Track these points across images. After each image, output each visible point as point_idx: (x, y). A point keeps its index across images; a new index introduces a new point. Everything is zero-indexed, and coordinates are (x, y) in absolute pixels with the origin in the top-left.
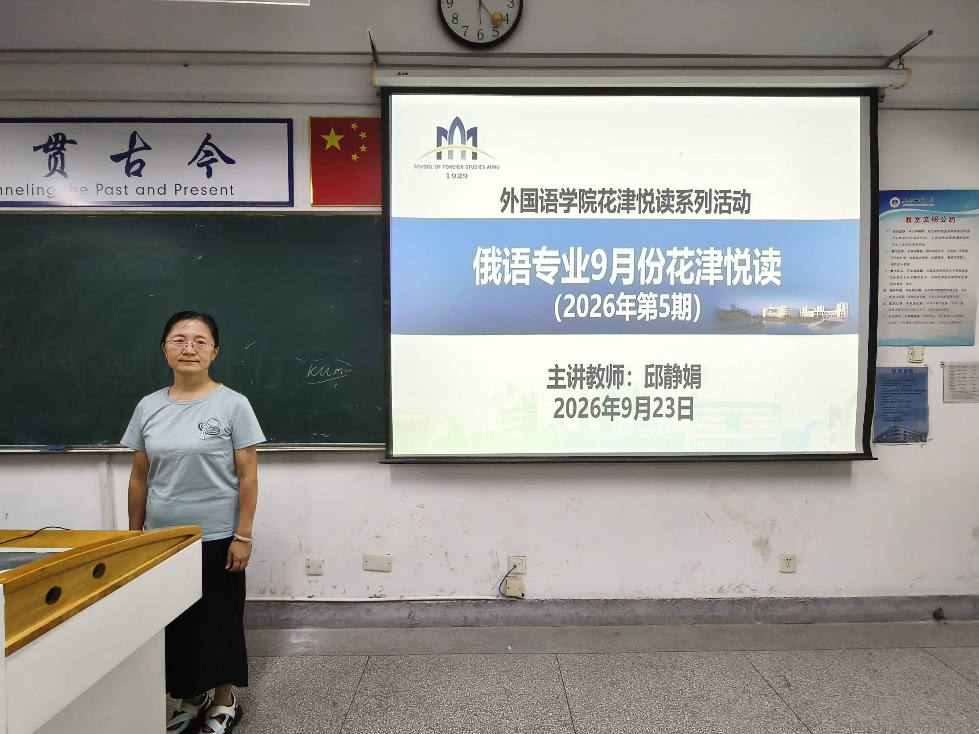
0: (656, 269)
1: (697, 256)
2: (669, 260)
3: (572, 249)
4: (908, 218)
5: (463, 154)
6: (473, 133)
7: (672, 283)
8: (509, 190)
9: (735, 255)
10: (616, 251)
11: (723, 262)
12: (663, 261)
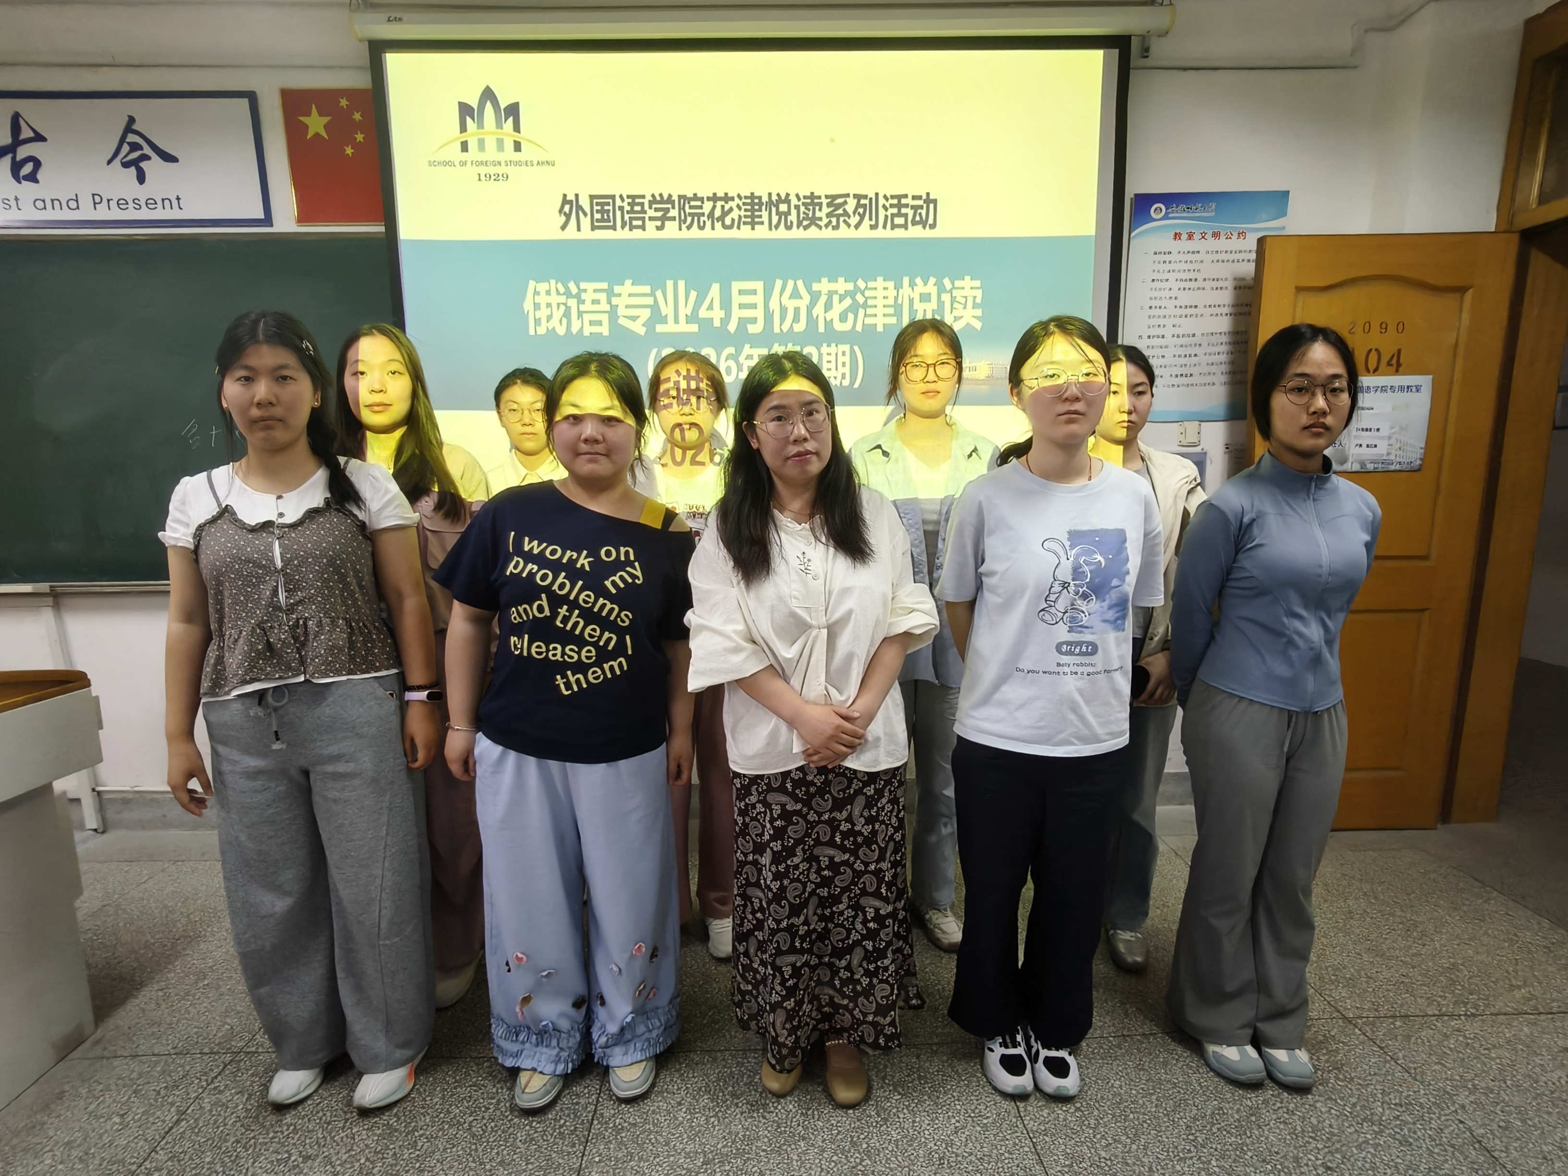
0: (797, 310)
1: (857, 289)
2: (815, 297)
3: (670, 284)
4: (1176, 234)
5: (500, 144)
6: (513, 111)
7: (821, 329)
8: (571, 197)
9: (915, 288)
10: (736, 286)
11: (896, 298)
12: (807, 298)
